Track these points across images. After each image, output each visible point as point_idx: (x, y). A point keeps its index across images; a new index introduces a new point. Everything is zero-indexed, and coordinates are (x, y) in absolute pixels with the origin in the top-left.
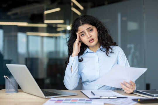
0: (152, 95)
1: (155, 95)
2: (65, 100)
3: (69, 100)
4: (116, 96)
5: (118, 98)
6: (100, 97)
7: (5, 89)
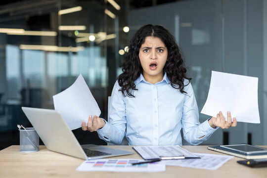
0: (245, 152)
1: (248, 153)
2: (108, 163)
3: (115, 163)
4: (183, 156)
5: (186, 158)
6: (160, 157)
7: (19, 145)
